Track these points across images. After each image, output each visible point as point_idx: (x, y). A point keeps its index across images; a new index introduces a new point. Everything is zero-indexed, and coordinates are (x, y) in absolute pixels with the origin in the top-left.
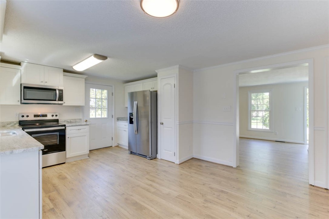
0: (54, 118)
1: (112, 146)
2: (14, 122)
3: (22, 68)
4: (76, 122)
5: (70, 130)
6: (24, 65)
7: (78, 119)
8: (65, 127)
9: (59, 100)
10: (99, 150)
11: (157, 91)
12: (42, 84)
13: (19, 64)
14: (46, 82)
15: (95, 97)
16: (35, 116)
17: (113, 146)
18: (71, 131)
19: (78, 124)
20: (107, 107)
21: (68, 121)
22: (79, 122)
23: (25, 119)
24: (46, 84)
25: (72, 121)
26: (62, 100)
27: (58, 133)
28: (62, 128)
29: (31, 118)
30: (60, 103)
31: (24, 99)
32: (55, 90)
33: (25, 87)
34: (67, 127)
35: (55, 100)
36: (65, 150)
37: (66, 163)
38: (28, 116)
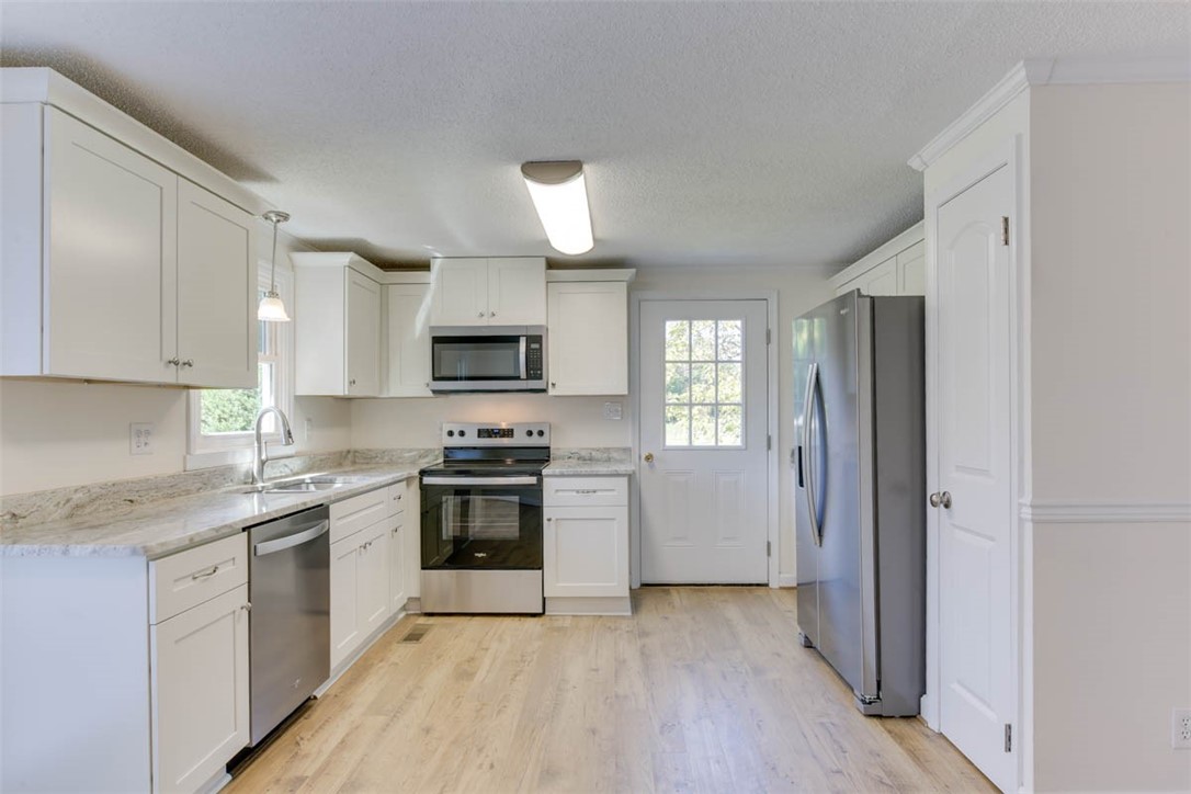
0: (535, 441)
1: (767, 585)
2: (434, 450)
3: (432, 276)
4: (609, 460)
5: (557, 491)
6: (436, 265)
7: (618, 449)
8: (540, 481)
9: (529, 377)
10: (702, 591)
11: (921, 301)
12: (484, 322)
13: (424, 266)
14: (494, 315)
15: (687, 359)
16: (482, 433)
17: (774, 584)
18: (560, 494)
19: (602, 469)
20: (738, 399)
21: (583, 453)
22: (621, 461)
23: (456, 441)
24: (494, 322)
25: (594, 453)
26: (540, 377)
27: (516, 499)
28: (532, 480)
29: (472, 440)
30: (529, 387)
31: (435, 379)
32: (515, 340)
33: (436, 340)
34: (545, 480)
35: (518, 378)
36: (541, 567)
37: (543, 618)
38: (462, 434)
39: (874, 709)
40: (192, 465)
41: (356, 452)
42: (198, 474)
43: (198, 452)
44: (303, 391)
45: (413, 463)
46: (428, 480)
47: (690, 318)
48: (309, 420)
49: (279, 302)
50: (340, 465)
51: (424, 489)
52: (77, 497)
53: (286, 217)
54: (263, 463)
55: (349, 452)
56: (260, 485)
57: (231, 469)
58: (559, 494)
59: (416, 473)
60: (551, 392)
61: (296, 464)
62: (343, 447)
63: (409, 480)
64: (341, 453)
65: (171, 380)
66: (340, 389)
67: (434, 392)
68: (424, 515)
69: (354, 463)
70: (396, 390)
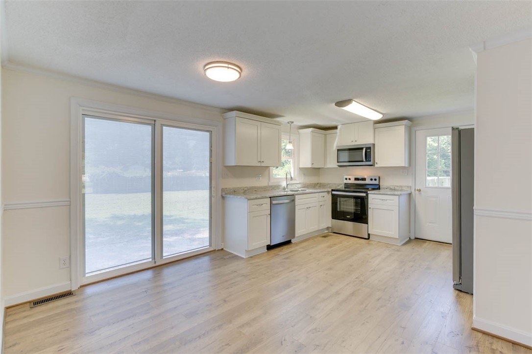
0: (373, 182)
2: (339, 184)
3: (338, 130)
4: (401, 190)
6: (339, 127)
7: (405, 186)
8: (367, 195)
9: (366, 161)
12: (353, 144)
13: (335, 128)
14: (356, 141)
16: (356, 179)
21: (392, 187)
22: (406, 191)
23: (348, 182)
24: (356, 143)
25: (396, 187)
26: (370, 161)
28: (364, 195)
29: (352, 181)
30: (368, 164)
31: (338, 162)
32: (362, 149)
33: (338, 150)
34: (369, 195)
35: (363, 161)
36: (367, 224)
37: (368, 240)
38: (350, 179)
39: (459, 287)
40: (270, 184)
41: (321, 184)
42: (271, 186)
43: (272, 181)
44: (301, 166)
45: (330, 187)
46: (334, 192)
47: (439, 135)
48: (304, 174)
49: (291, 144)
50: (315, 187)
51: (333, 195)
52: (246, 189)
53: (293, 122)
54: (287, 185)
55: (318, 183)
56: (286, 190)
57: (280, 186)
58: (374, 200)
59: (330, 190)
60: (376, 166)
61: (299, 186)
62: (316, 182)
63: (328, 192)
64: (315, 184)
65: (259, 165)
66: (309, 165)
67: (338, 166)
68: (332, 203)
69: (320, 187)
70: (329, 166)
